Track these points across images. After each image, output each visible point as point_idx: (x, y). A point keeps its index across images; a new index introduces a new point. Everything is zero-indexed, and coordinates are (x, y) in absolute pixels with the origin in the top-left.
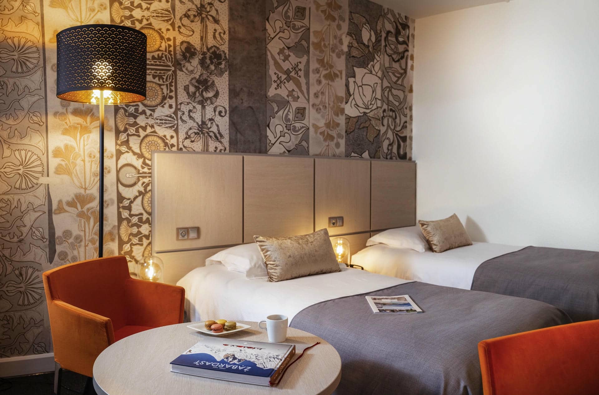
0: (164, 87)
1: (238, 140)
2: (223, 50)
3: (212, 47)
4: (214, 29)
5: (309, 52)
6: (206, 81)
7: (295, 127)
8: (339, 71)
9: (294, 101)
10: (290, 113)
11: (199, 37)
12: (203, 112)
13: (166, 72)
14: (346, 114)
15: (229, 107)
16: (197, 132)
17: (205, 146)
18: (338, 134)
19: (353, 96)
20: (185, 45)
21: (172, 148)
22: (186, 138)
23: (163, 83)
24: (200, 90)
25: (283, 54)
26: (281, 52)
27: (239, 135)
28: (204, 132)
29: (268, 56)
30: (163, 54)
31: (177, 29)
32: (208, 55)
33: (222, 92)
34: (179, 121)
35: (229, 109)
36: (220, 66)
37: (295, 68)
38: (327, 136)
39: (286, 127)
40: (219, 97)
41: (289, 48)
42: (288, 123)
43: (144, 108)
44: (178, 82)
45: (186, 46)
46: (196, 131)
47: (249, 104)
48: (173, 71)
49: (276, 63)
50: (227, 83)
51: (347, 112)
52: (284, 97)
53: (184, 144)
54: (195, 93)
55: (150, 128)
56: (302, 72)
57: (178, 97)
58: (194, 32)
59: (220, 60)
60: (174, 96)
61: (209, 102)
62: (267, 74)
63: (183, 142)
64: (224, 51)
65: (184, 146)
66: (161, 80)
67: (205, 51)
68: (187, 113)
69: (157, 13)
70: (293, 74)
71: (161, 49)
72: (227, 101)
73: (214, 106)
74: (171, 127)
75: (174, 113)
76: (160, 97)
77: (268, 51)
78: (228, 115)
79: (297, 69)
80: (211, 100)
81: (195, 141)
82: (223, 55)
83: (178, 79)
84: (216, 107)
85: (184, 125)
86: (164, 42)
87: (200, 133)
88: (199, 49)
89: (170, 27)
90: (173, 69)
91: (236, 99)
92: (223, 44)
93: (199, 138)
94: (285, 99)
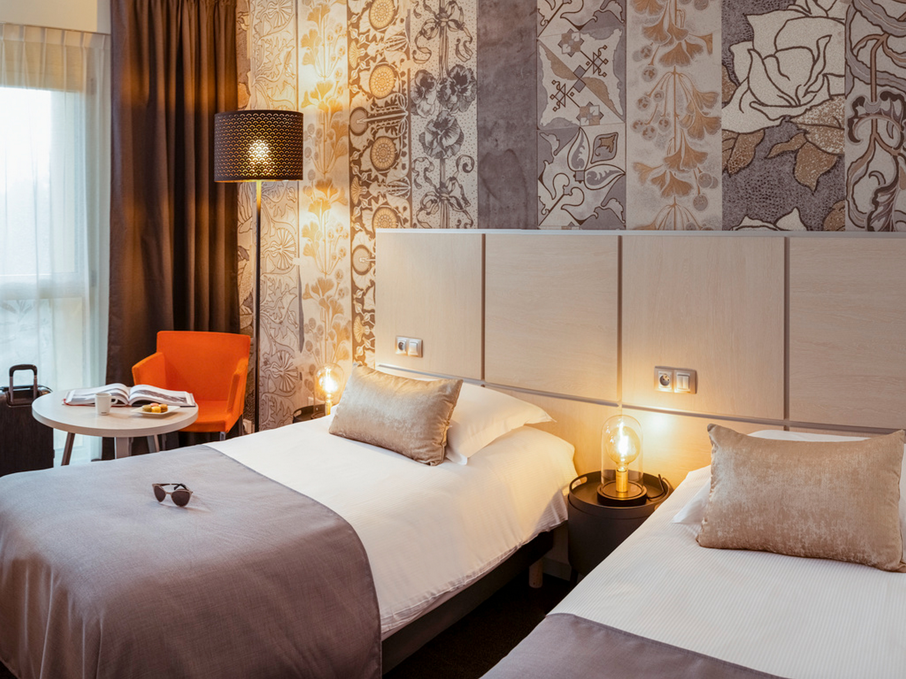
0: (397, 142)
1: (491, 206)
2: (469, 67)
3: (454, 68)
4: (456, 39)
5: (625, 21)
6: (446, 121)
7: (593, 174)
8: (703, 38)
9: (590, 125)
10: (584, 148)
11: (438, 58)
12: (442, 169)
13: (399, 120)
14: (724, 130)
15: (478, 156)
16: (435, 200)
17: (444, 219)
18: (701, 178)
19: (745, 84)
20: (421, 76)
21: (404, 224)
22: (421, 209)
23: (396, 137)
24: (439, 137)
25: (568, 43)
26: (566, 38)
27: (492, 199)
28: (443, 198)
29: (540, 54)
30: (396, 96)
31: (411, 56)
32: (448, 83)
33: (468, 134)
34: (413, 185)
35: (478, 158)
36: (465, 95)
37: (593, 63)
38: (670, 186)
39: (575, 176)
40: (464, 143)
41: (579, 28)
42: (579, 169)
43: (377, 173)
44: (412, 131)
45: (421, 78)
46: (433, 198)
47: (507, 145)
48: (407, 117)
49: (557, 64)
50: (475, 117)
51: (725, 124)
52: (570, 122)
53: (418, 217)
54: (432, 143)
55: (382, 199)
56: (610, 64)
57: (412, 152)
58: (430, 54)
59: (465, 84)
60: (407, 151)
61: (449, 152)
62: (538, 87)
63: (417, 215)
64: (470, 69)
65: (418, 221)
66: (394, 133)
67: (444, 77)
68: (422, 174)
69: (391, 42)
70: (589, 74)
71: (394, 90)
72: (476, 147)
73: (456, 158)
74: (403, 195)
75: (407, 176)
76: (393, 156)
77: (540, 47)
78: (476, 168)
79: (598, 62)
80: (452, 148)
81: (432, 212)
82: (469, 76)
83: (412, 127)
84: (459, 158)
85: (419, 191)
86: (397, 79)
87: (438, 200)
88: (436, 77)
89: (404, 57)
90: (407, 114)
91: (488, 141)
92: (469, 57)
93: (437, 207)
94: (572, 124)
